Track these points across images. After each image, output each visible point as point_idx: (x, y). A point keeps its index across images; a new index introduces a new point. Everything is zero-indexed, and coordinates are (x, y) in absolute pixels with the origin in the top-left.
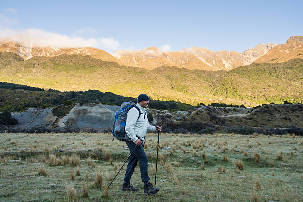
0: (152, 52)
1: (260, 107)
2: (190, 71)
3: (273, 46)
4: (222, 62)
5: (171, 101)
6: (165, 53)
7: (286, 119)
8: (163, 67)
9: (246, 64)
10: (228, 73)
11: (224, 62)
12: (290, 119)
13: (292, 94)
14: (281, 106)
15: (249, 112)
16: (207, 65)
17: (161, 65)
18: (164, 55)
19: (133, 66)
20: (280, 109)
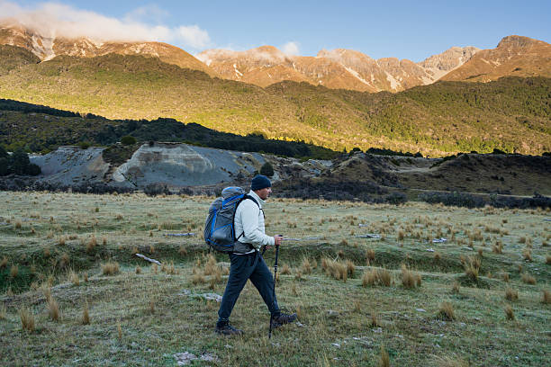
0: (266, 56)
1: (453, 156)
2: (331, 90)
3: (474, 53)
4: (386, 77)
5: (299, 143)
6: (290, 58)
7: (496, 178)
8: (285, 82)
9: (427, 82)
10: (395, 96)
11: (390, 78)
12: (502, 179)
13: (501, 136)
14: (488, 157)
16: (360, 82)
17: (282, 79)
18: (287, 60)
19: (233, 78)
20: (487, 162)
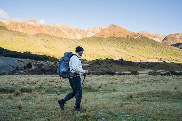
0: (32, 23)
1: (94, 60)
2: (57, 37)
3: (102, 28)
4: (76, 34)
5: (44, 55)
6: (42, 25)
7: (106, 67)
8: (40, 33)
9: (89, 36)
10: (79, 40)
11: (77, 34)
12: (108, 67)
13: (110, 54)
14: (104, 61)
15: (89, 63)
16: (67, 35)
17: (39, 32)
18: (41, 26)
19: (18, 31)
20: (104, 62)
